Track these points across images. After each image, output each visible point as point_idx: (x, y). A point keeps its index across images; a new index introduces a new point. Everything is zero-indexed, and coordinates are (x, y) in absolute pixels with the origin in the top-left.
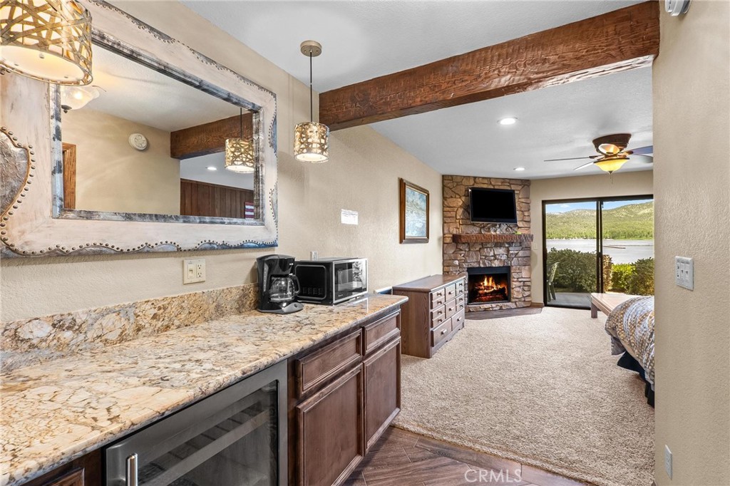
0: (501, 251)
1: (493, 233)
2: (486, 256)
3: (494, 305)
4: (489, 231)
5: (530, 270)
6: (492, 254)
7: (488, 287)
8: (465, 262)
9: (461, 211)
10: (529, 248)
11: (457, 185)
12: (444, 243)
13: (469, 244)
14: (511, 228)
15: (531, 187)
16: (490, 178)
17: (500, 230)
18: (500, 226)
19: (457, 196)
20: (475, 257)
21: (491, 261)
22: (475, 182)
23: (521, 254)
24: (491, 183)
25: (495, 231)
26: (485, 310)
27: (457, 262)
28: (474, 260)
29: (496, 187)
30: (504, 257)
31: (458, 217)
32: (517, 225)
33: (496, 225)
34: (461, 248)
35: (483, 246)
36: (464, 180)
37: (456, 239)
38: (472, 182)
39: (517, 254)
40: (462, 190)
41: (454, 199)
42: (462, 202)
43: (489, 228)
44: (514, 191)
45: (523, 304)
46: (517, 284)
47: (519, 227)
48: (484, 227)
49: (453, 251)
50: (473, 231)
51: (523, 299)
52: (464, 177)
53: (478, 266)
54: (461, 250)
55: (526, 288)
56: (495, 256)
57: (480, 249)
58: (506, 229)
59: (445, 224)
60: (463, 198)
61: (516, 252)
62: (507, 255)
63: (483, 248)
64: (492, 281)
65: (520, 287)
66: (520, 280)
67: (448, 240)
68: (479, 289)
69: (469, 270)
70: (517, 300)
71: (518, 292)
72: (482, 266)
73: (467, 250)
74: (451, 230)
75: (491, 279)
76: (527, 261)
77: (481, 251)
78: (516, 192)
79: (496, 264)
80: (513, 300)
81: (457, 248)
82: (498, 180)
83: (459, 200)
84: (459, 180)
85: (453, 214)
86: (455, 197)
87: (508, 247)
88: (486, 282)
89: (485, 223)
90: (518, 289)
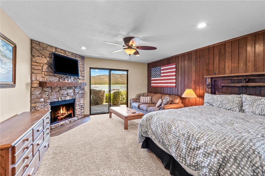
0: (71, 91)
1: (66, 81)
2: (62, 94)
3: (66, 121)
4: (64, 80)
5: (84, 100)
6: (66, 93)
7: (63, 114)
8: (49, 99)
9: (46, 67)
10: (83, 89)
11: (43, 49)
12: (31, 87)
13: (51, 87)
14: (76, 79)
15: (85, 60)
16: (65, 51)
17: (70, 80)
18: (70, 78)
19: (43, 56)
20: (55, 95)
21: (65, 97)
22: (56, 50)
23: (80, 92)
24: (66, 54)
25: (68, 80)
26: (62, 125)
27: (42, 100)
28: (55, 97)
29: (68, 56)
30: (72, 94)
31: (44, 70)
32: (78, 78)
33: (68, 77)
34: (46, 90)
35: (61, 89)
36: (49, 47)
37: (42, 84)
38: (54, 50)
39: (78, 92)
40: (47, 53)
41: (41, 58)
42: (47, 61)
43: (64, 79)
44: (78, 60)
45: (81, 117)
46: (78, 107)
47: (79, 79)
48: (61, 78)
49: (39, 92)
50: (55, 79)
51: (81, 114)
52: (49, 45)
53: (57, 100)
54: (46, 91)
55: (82, 109)
56: (67, 94)
57: (59, 90)
58: (73, 80)
59: (33, 74)
60: (48, 59)
61: (78, 91)
62: (74, 93)
63: (61, 90)
64: (65, 109)
65: (79, 108)
66: (80, 105)
67: (35, 85)
68: (58, 116)
69: (51, 103)
70: (78, 115)
71: (79, 111)
72: (60, 100)
73: (50, 91)
74: (38, 78)
75: (64, 108)
76: (83, 95)
77: (59, 91)
78: (79, 61)
79: (68, 98)
80: (76, 116)
81: (42, 90)
82: (70, 53)
83: (45, 59)
84: (45, 46)
85: (40, 68)
86: (42, 57)
87: (74, 89)
88: (61, 111)
89: (62, 75)
90: (79, 110)
